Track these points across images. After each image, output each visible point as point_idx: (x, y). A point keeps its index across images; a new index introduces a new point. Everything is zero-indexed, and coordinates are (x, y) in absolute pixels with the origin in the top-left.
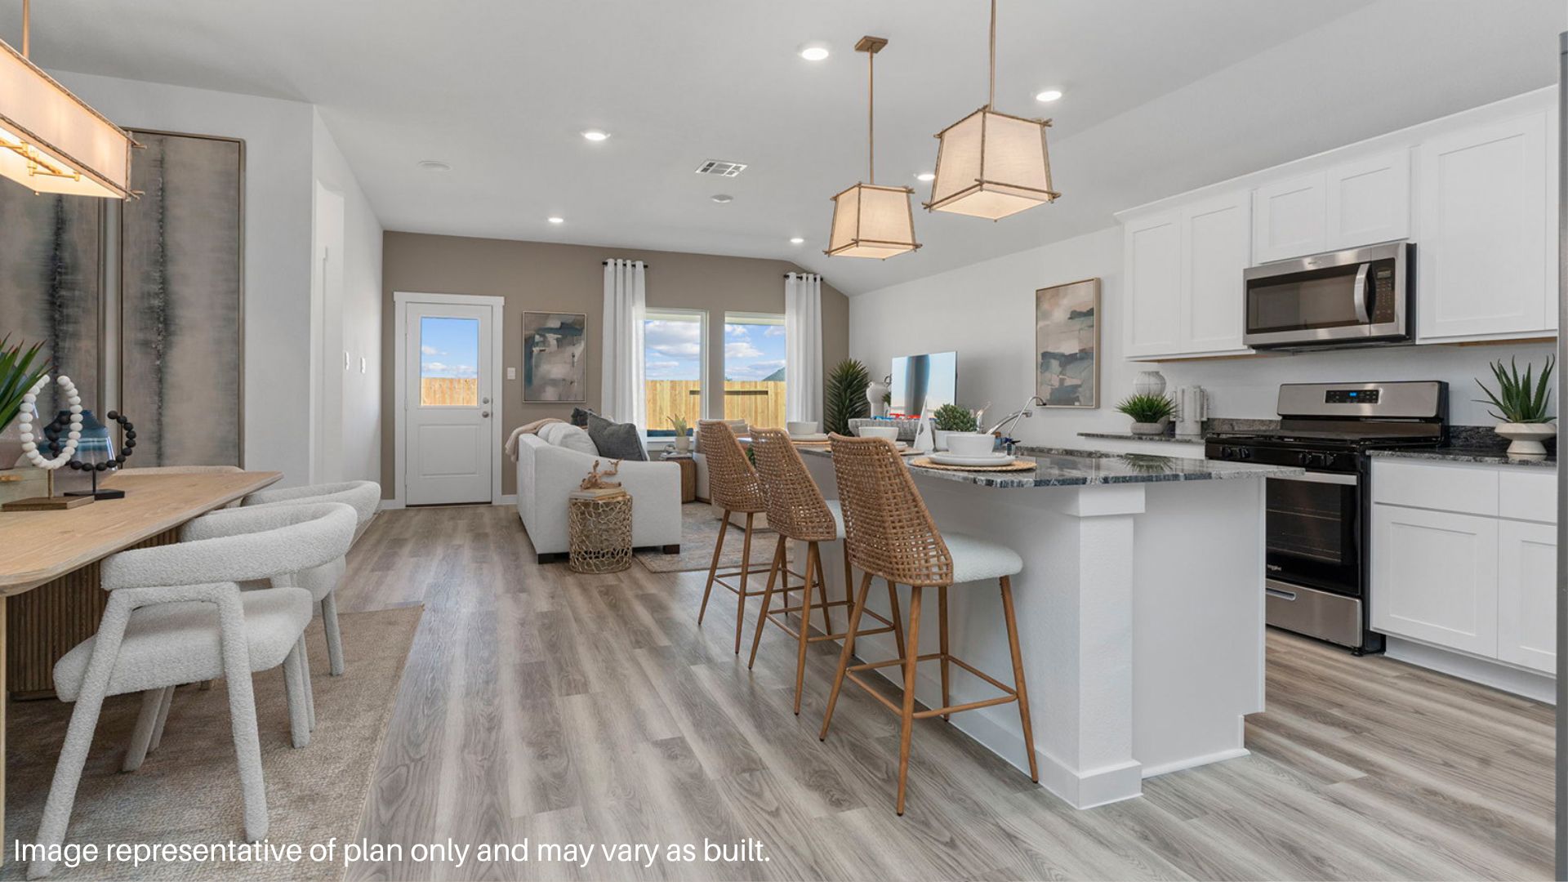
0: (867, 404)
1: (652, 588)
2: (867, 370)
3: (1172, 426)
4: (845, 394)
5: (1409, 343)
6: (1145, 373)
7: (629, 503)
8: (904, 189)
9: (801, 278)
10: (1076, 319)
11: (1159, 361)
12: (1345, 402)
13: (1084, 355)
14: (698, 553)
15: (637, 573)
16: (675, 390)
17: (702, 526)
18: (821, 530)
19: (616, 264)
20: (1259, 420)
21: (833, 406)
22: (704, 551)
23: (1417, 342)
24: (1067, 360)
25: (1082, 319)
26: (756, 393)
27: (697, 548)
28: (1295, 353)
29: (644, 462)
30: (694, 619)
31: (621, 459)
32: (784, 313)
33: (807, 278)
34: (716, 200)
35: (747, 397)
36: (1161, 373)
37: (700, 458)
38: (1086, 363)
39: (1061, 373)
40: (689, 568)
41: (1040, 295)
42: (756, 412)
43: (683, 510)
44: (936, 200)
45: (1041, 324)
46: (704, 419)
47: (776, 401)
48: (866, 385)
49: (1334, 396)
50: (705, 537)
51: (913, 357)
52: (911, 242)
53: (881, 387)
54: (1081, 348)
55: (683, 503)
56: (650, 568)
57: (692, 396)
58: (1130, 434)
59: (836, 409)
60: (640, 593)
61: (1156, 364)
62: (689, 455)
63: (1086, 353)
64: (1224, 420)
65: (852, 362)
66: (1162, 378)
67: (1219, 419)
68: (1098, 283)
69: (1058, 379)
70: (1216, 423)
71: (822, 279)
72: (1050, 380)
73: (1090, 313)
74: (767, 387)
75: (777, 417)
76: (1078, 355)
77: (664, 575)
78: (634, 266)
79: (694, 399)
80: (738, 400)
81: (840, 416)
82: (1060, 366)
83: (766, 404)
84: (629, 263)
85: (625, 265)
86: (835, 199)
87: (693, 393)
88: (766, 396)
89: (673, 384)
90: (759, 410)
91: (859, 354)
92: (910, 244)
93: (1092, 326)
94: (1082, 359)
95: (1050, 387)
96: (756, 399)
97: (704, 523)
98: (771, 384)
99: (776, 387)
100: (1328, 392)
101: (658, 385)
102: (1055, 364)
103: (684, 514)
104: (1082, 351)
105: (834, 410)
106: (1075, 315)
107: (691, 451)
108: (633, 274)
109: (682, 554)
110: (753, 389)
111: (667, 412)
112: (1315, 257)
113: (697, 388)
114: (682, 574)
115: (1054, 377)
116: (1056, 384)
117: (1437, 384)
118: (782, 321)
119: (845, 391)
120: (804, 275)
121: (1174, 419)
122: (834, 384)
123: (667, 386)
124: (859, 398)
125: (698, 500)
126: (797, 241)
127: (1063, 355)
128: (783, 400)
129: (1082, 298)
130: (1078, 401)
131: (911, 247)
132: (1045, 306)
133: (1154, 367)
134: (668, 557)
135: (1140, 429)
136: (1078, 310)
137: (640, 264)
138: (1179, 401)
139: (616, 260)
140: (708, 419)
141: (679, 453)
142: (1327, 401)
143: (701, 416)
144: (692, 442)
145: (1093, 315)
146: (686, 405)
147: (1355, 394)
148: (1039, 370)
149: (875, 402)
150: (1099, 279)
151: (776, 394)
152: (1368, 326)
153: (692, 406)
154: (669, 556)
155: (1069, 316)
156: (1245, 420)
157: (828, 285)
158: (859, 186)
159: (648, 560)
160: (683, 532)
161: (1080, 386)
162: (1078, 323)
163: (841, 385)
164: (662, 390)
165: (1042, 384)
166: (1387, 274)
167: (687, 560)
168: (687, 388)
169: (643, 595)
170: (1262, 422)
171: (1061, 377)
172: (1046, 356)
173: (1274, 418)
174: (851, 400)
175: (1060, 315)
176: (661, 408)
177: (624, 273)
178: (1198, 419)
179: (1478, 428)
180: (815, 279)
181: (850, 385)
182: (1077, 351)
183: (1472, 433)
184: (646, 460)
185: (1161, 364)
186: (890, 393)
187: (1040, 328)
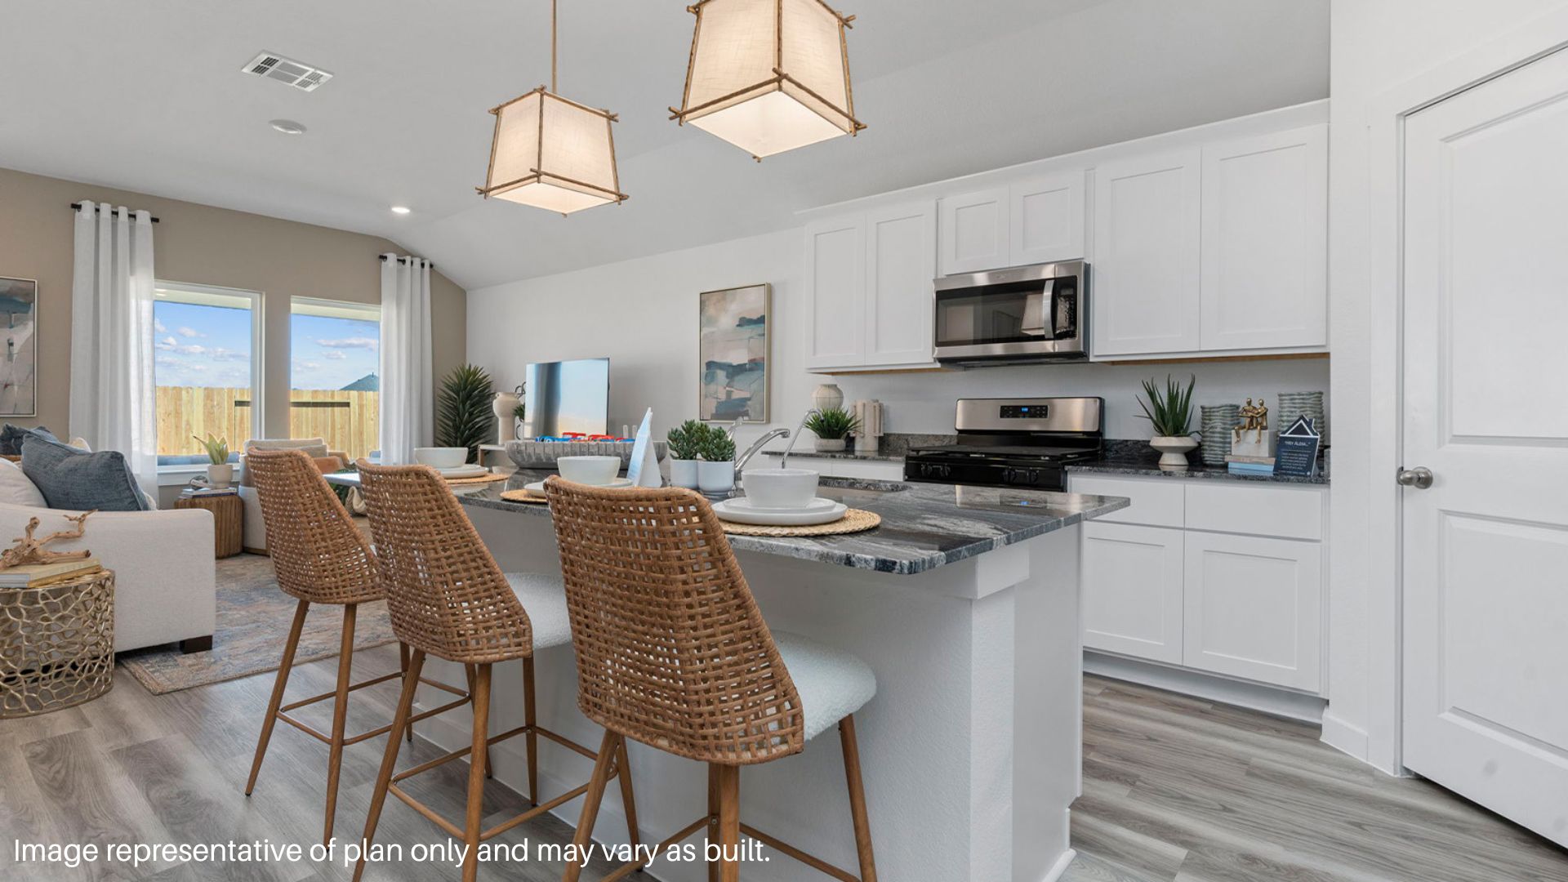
0: (490, 417)
1: (150, 728)
2: (489, 379)
3: (851, 441)
4: (464, 408)
5: (1084, 360)
6: (825, 386)
7: (109, 583)
8: (604, 113)
9: (404, 261)
10: (746, 327)
11: (833, 374)
12: (1017, 417)
13: (755, 366)
14: (244, 644)
15: (123, 699)
16: (212, 400)
17: (253, 594)
18: (504, 641)
19: (97, 210)
20: (933, 435)
21: (447, 422)
22: (258, 639)
23: (1091, 360)
24: (735, 371)
25: (753, 326)
26: (333, 405)
27: (246, 634)
28: (967, 368)
29: (142, 513)
30: (236, 785)
31: (91, 510)
32: (381, 304)
33: (412, 263)
34: (278, 128)
35: (320, 409)
36: (838, 387)
37: (249, 494)
38: (756, 374)
39: (728, 385)
40: (231, 674)
41: (704, 297)
42: (333, 428)
43: (218, 571)
44: (690, 107)
45: (705, 330)
46: (257, 439)
47: (361, 415)
48: (492, 396)
49: (1008, 411)
50: (259, 613)
51: (544, 365)
52: (613, 189)
53: (512, 399)
54: (753, 358)
55: (219, 558)
56: (152, 686)
57: (238, 408)
58: (814, 452)
59: (451, 424)
60: (125, 742)
61: (830, 376)
62: (232, 489)
63: (756, 364)
64: (899, 435)
65: (472, 369)
66: (839, 391)
67: (895, 434)
68: (769, 290)
69: (725, 391)
70: (891, 438)
71: (431, 266)
72: (716, 393)
73: (761, 320)
74: (349, 398)
75: (361, 433)
76: (747, 366)
77: (179, 696)
78: (133, 216)
79: (242, 411)
80: (307, 415)
81: (456, 433)
82: (727, 377)
83: (347, 417)
84: (123, 212)
85: (115, 213)
86: (497, 111)
87: (239, 403)
88: (347, 408)
89: (209, 393)
90: (338, 426)
91: (479, 358)
92: (611, 193)
93: (764, 335)
94: (751, 370)
95: (715, 400)
96: (333, 412)
97: (256, 589)
98: (354, 394)
99: (360, 398)
100: (1002, 407)
101: (184, 392)
102: (721, 375)
103: (221, 576)
104: (752, 361)
105: (448, 425)
106: (744, 322)
107: (236, 484)
108: (132, 229)
109: (217, 649)
110: (329, 400)
111: (199, 430)
112: (992, 273)
113: (246, 399)
114: (215, 688)
115: (720, 388)
116: (723, 397)
117: (1098, 400)
118: (377, 313)
119: (464, 404)
120: (408, 259)
121: (854, 435)
122: (448, 395)
123: (199, 396)
124: (481, 411)
125: (246, 551)
126: (401, 211)
127: (730, 366)
128: (369, 413)
129: (753, 304)
130: (747, 415)
131: (614, 197)
132: (711, 310)
133: (830, 380)
134: (189, 659)
135: (826, 446)
136: (748, 317)
137: (143, 217)
138: (859, 416)
139: (98, 204)
140: (263, 439)
141: (213, 488)
142: (1002, 416)
143: (253, 433)
144: (238, 471)
145: (764, 323)
146: (229, 420)
147: (1026, 410)
148: (703, 380)
149: (504, 415)
150: (770, 284)
151: (361, 407)
152: (1052, 342)
153: (238, 422)
154: (191, 655)
155: (737, 323)
156: (920, 435)
157: (438, 273)
158: (542, 91)
159: (149, 671)
160: (218, 609)
161: (749, 399)
162: (748, 331)
163: (458, 396)
164: (191, 401)
165: (706, 396)
166: (1069, 292)
167: (226, 659)
168: (230, 397)
169: (129, 749)
170: (936, 437)
171: (727, 388)
172: (710, 365)
173: (952, 434)
174: (471, 414)
175: (727, 320)
176: (188, 423)
177: (114, 226)
178: (877, 435)
179: (1127, 441)
180: (423, 265)
181: (469, 396)
182: (746, 362)
183: (1122, 446)
184: (146, 508)
185: (834, 377)
186: (524, 406)
187: (705, 335)
